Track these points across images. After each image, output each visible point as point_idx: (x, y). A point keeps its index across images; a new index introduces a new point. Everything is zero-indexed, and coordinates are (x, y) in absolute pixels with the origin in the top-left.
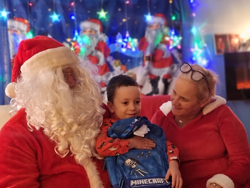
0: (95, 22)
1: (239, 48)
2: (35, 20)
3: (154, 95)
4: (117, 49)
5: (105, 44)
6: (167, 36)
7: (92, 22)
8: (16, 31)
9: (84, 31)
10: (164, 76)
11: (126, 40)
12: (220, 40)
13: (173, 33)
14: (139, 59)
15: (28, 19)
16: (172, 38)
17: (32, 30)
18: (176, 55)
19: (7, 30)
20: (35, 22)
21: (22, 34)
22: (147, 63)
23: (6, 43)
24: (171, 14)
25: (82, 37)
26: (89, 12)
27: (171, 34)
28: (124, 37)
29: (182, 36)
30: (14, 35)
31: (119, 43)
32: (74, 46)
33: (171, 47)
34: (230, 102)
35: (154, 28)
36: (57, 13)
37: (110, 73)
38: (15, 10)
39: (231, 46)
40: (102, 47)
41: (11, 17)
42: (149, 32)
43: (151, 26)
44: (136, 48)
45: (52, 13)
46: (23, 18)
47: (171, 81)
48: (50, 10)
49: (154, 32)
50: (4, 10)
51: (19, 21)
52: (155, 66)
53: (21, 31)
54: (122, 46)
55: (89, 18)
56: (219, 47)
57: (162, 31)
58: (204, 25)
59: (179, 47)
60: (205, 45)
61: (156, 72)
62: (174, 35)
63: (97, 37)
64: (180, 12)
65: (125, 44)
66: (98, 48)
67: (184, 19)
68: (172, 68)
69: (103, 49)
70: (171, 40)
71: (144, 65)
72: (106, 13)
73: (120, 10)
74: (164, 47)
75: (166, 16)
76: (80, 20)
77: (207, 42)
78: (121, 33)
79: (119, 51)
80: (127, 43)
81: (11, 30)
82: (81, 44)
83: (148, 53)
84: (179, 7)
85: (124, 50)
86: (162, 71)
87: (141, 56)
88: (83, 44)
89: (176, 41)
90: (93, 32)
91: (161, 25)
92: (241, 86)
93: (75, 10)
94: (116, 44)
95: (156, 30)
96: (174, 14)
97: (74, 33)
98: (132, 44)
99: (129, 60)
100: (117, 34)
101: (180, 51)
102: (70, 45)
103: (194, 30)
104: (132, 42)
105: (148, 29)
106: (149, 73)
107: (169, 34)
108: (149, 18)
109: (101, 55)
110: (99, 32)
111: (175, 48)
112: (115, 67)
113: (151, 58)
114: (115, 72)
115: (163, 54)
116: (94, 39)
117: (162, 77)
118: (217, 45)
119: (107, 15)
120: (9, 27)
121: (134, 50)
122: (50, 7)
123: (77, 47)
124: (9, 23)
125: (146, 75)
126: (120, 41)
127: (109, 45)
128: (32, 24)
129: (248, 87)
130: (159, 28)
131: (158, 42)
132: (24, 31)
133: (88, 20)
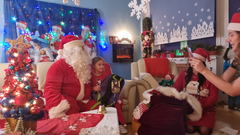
0: (59, 27)
1: (118, 42)
2: (30, 23)
5: (63, 36)
6: (90, 35)
8: (20, 27)
9: (54, 30)
12: (111, 38)
13: (93, 34)
17: (29, 28)
26: (56, 22)
29: (96, 36)
30: (20, 29)
32: (49, 37)
34: (114, 63)
36: (41, 21)
38: (20, 18)
39: (115, 41)
41: (18, 20)
42: (83, 33)
43: (84, 31)
45: (39, 21)
46: (24, 22)
48: (37, 19)
49: (85, 33)
50: (15, 17)
51: (22, 23)
53: (23, 28)
56: (111, 42)
57: (88, 33)
58: (105, 32)
63: (60, 33)
64: (96, 26)
66: (60, 38)
67: (97, 29)
68: (92, 49)
70: (92, 37)
72: (64, 23)
73: (70, 22)
74: (89, 40)
75: (90, 27)
77: (106, 39)
78: (71, 32)
81: (18, 27)
82: (52, 36)
84: (96, 23)
88: (54, 36)
91: (88, 31)
92: (118, 57)
93: (50, 20)
95: (86, 32)
96: (93, 26)
100: (69, 32)
101: (95, 42)
102: (47, 36)
103: (101, 34)
108: (83, 27)
110: (61, 31)
111: (94, 40)
118: (110, 40)
119: (64, 24)
120: (17, 25)
124: (17, 23)
128: (29, 25)
129: (121, 57)
130: (87, 31)
131: (87, 37)
132: (24, 28)
133: (56, 25)
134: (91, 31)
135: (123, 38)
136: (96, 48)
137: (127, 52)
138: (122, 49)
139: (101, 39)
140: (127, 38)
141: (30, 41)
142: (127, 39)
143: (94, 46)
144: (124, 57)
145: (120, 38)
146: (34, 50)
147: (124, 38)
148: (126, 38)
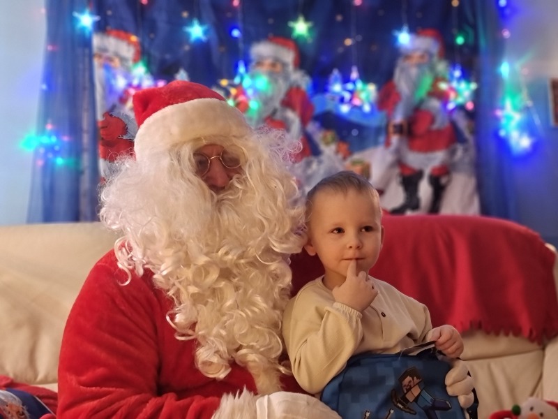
0: (284, 45)
2: (152, 36)
3: (409, 213)
4: (330, 106)
5: (303, 94)
6: (443, 79)
7: (277, 43)
8: (110, 59)
9: (259, 64)
10: (434, 170)
11: (350, 86)
13: (457, 73)
14: (378, 131)
15: (137, 34)
16: (455, 84)
17: (146, 58)
18: (463, 123)
19: (91, 56)
20: (152, 40)
21: (123, 65)
22: (395, 139)
23: (87, 85)
24: (455, 31)
25: (253, 77)
26: (271, 21)
27: (452, 76)
28: (346, 80)
29: (477, 81)
30: (107, 67)
31: (335, 93)
32: (236, 97)
33: (451, 106)
35: (415, 60)
36: (201, 23)
37: (312, 158)
38: (109, 13)
40: (297, 100)
41: (101, 27)
42: (403, 70)
43: (407, 57)
44: (372, 105)
45: (189, 22)
46: (126, 31)
47: (449, 182)
48: (185, 14)
49: (414, 71)
50: (87, 11)
51: (118, 37)
52: (412, 148)
53: (123, 60)
54: (342, 100)
55: (271, 35)
57: (432, 69)
59: (470, 106)
60: (529, 103)
61: (414, 159)
62: (459, 79)
63: (286, 78)
64: (474, 27)
65: (347, 96)
66: (287, 103)
67: (483, 43)
68: (453, 153)
69: (298, 106)
70: (452, 89)
71: (388, 144)
72: (310, 24)
73: (339, 18)
74: (435, 104)
75: (443, 34)
76: (250, 39)
77: (533, 96)
78: (341, 71)
79: (334, 111)
80: (352, 92)
81: (100, 56)
82: (250, 92)
83: (398, 118)
84: (474, 15)
85: (345, 109)
86: (429, 159)
87: (383, 124)
88: (256, 92)
89: (463, 92)
90: (279, 68)
91: (431, 55)
93: (240, 16)
94: (328, 96)
95: (419, 66)
96: (461, 30)
97: (236, 67)
98: (363, 96)
99: (355, 133)
100: (330, 72)
101: (471, 115)
102: (227, 93)
103: (505, 69)
104: (363, 90)
105: (401, 63)
106: (400, 163)
107: (448, 77)
108: (404, 38)
109: (293, 117)
110: (291, 68)
111: (461, 108)
112: (323, 147)
113: (405, 128)
114: (323, 158)
115: (433, 120)
116: (281, 82)
117: (427, 172)
118: (556, 105)
119: (310, 30)
120: (95, 50)
121: (367, 108)
122: (186, 9)
123: (241, 98)
124: (97, 41)
125: (392, 166)
126: (337, 88)
127: (312, 95)
128: (146, 44)
130: (426, 61)
131: (422, 92)
132: (126, 60)
133: (268, 39)
134: (446, 58)
139: (503, 99)
143: (463, 141)
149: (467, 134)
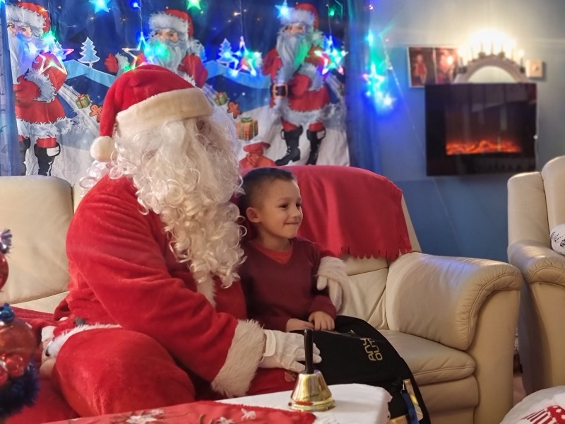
0: (179, 16)
2: (60, 7)
4: (221, 72)
5: (198, 60)
6: (318, 47)
7: (174, 15)
10: (311, 126)
11: (238, 53)
13: (330, 42)
14: (264, 92)
16: (328, 52)
17: (55, 29)
18: (335, 86)
19: (4, 26)
20: (60, 11)
21: (34, 34)
22: (278, 99)
24: (328, 6)
27: (326, 44)
28: (235, 48)
30: (19, 36)
31: (224, 59)
32: (138, 63)
34: (433, 178)
35: (293, 31)
39: (439, 71)
40: (193, 66)
42: (283, 39)
43: (287, 29)
44: (256, 69)
46: (36, 4)
47: (324, 136)
49: (293, 40)
51: (29, 8)
53: (33, 29)
54: (232, 65)
56: (417, 73)
57: (309, 38)
58: (389, 28)
59: (341, 71)
60: (391, 68)
61: (295, 117)
62: (331, 47)
63: (182, 46)
64: (344, 2)
65: (236, 62)
67: (351, 15)
68: (327, 111)
69: (194, 72)
71: (272, 104)
74: (312, 69)
75: (317, 8)
76: (151, 10)
77: (393, 62)
78: (230, 40)
79: (225, 75)
80: (240, 59)
81: (13, 27)
83: (281, 82)
85: (234, 73)
86: (307, 117)
89: (335, 58)
90: (175, 35)
91: (307, 27)
92: (454, 148)
94: (218, 61)
95: (297, 36)
98: (250, 62)
99: (244, 94)
100: (222, 41)
101: (342, 79)
103: (370, 38)
104: (251, 58)
105: (281, 32)
106: (282, 120)
108: (284, 11)
111: (334, 72)
112: (216, 107)
113: (287, 90)
115: (310, 84)
117: (306, 128)
118: (413, 69)
121: (253, 73)
125: (276, 123)
128: (55, 15)
129: (468, 149)
130: (304, 31)
131: (301, 59)
132: (37, 29)
133: (165, 10)
134: (321, 29)
135: (482, 56)
136: (343, 110)
137: (504, 125)
138: (477, 108)
139: (369, 64)
140: (502, 55)
141: (58, 88)
142: (499, 60)
143: (336, 101)
144: (485, 146)
145: (466, 55)
146: (75, 123)
147: (488, 53)
148: (496, 52)
149: (339, 96)
